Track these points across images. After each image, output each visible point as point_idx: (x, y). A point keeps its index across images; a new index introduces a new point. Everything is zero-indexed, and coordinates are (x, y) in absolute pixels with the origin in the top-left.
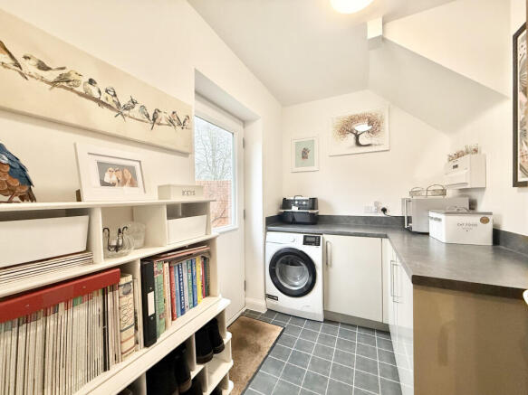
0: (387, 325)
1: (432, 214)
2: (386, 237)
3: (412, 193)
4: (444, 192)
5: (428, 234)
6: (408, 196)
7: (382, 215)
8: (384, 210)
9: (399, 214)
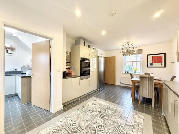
0: (17, 94)
1: (27, 70)
2: (17, 75)
3: (23, 66)
4: (29, 66)
5: (26, 74)
6: (22, 67)
7: (15, 71)
8: (16, 70)
9: (20, 70)
